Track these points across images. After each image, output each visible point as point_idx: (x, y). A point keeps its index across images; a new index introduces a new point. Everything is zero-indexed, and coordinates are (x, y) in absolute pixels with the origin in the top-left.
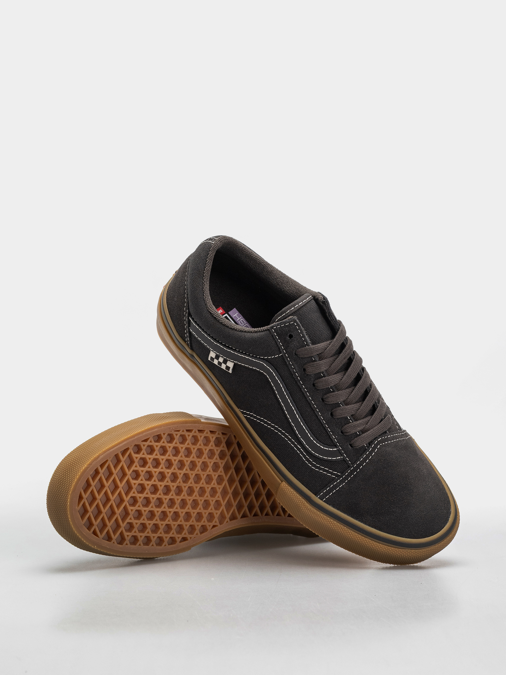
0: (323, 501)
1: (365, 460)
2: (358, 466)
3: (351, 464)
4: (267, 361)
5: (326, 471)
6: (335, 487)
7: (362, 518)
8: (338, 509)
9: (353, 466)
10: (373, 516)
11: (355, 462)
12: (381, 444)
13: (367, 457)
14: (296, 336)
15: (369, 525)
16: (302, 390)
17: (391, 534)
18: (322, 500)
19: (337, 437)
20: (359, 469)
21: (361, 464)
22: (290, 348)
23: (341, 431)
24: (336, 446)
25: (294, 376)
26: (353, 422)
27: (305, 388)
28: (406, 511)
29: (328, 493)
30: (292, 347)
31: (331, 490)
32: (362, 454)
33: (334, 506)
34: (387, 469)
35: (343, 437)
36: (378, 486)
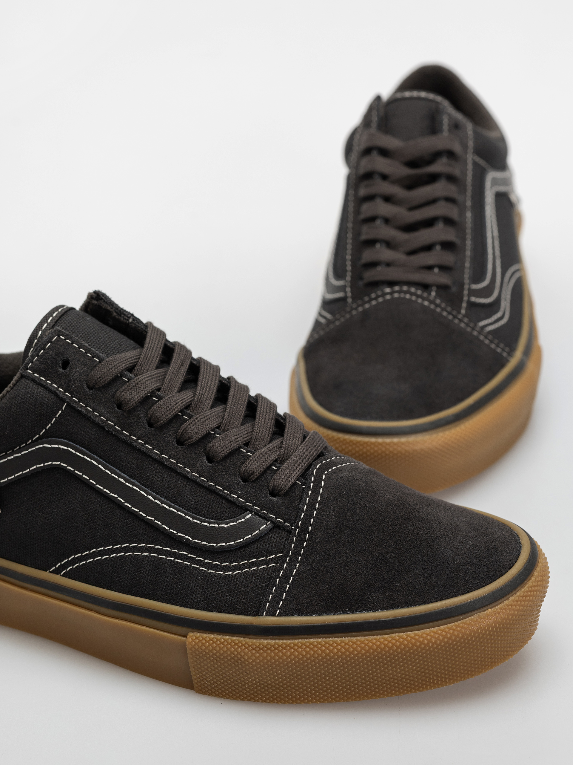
0: (277, 616)
1: (311, 507)
2: (306, 521)
3: (291, 526)
4: (48, 436)
5: (253, 564)
6: (285, 580)
7: (363, 603)
8: (312, 614)
9: (297, 527)
10: (380, 589)
11: (298, 517)
12: (326, 472)
13: (313, 500)
14: (74, 356)
15: (384, 608)
16: (135, 444)
17: (432, 602)
18: (273, 615)
19: (239, 492)
20: (311, 525)
21: (309, 516)
22: (74, 382)
23: (242, 479)
24: (247, 510)
25: (107, 429)
26: (253, 453)
27: (138, 439)
28: (435, 552)
29: (278, 596)
30: (76, 379)
31: (281, 589)
32: (301, 499)
33: (301, 613)
34: (359, 503)
35: (250, 487)
36: (362, 537)
